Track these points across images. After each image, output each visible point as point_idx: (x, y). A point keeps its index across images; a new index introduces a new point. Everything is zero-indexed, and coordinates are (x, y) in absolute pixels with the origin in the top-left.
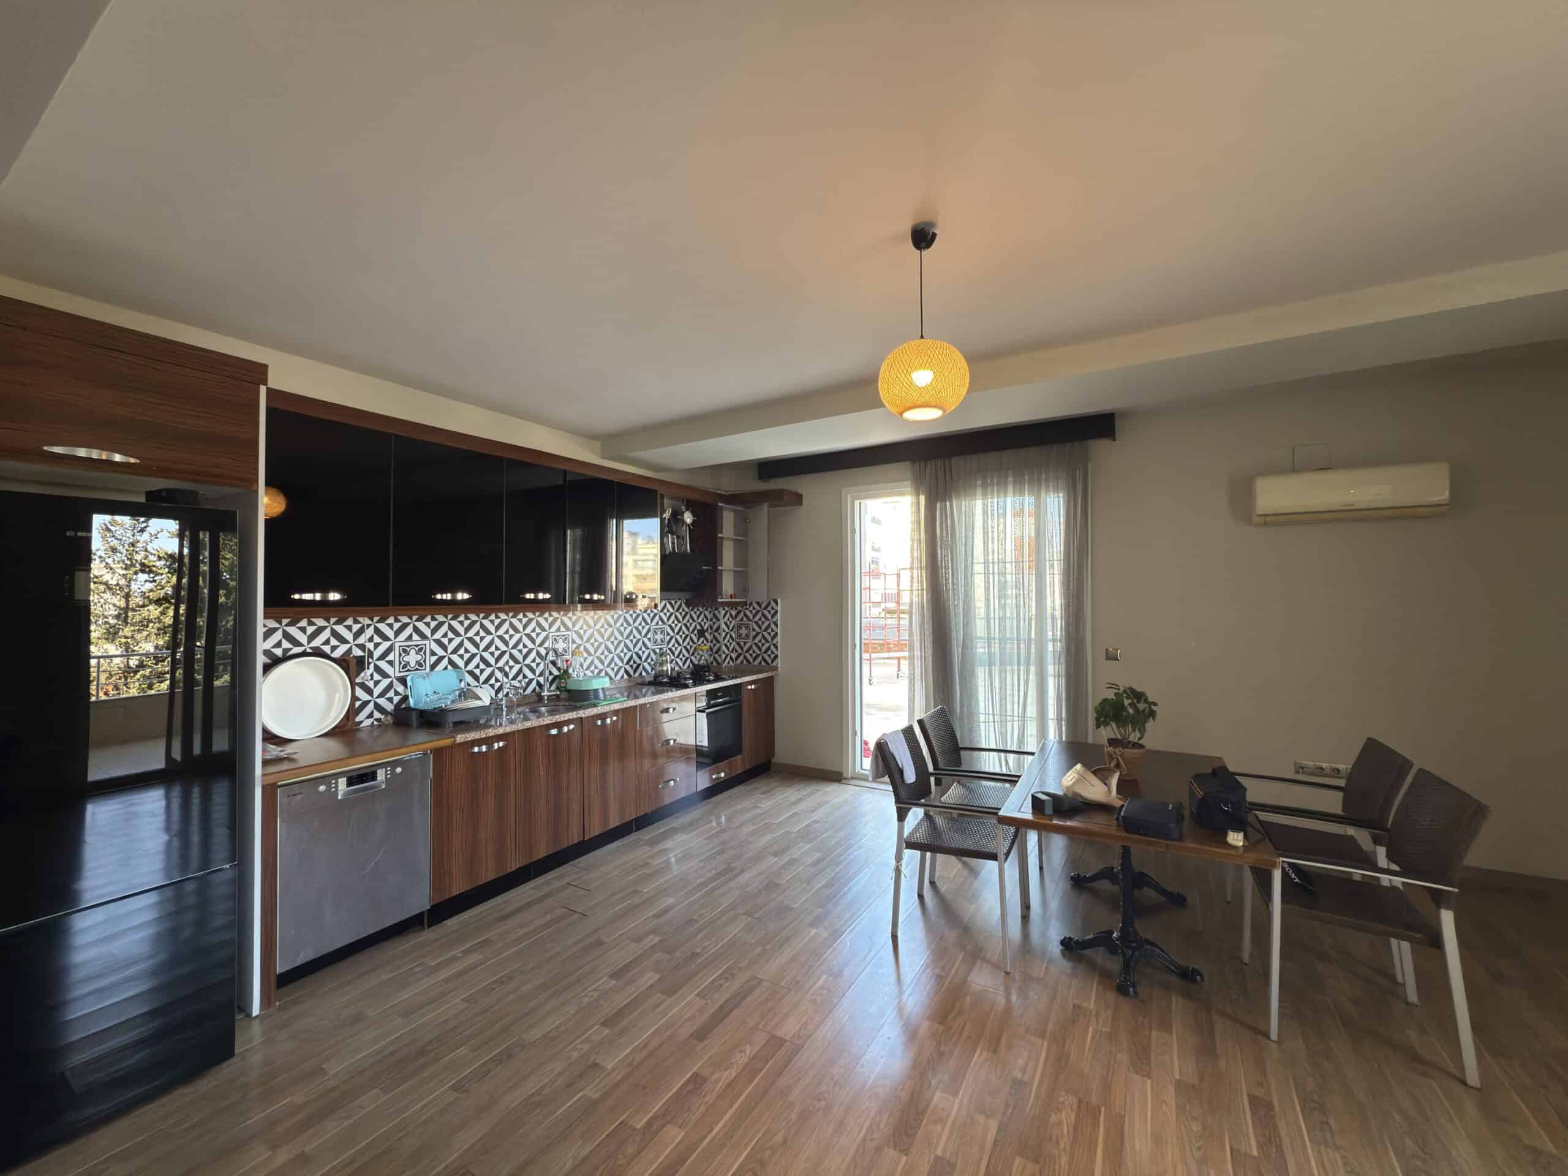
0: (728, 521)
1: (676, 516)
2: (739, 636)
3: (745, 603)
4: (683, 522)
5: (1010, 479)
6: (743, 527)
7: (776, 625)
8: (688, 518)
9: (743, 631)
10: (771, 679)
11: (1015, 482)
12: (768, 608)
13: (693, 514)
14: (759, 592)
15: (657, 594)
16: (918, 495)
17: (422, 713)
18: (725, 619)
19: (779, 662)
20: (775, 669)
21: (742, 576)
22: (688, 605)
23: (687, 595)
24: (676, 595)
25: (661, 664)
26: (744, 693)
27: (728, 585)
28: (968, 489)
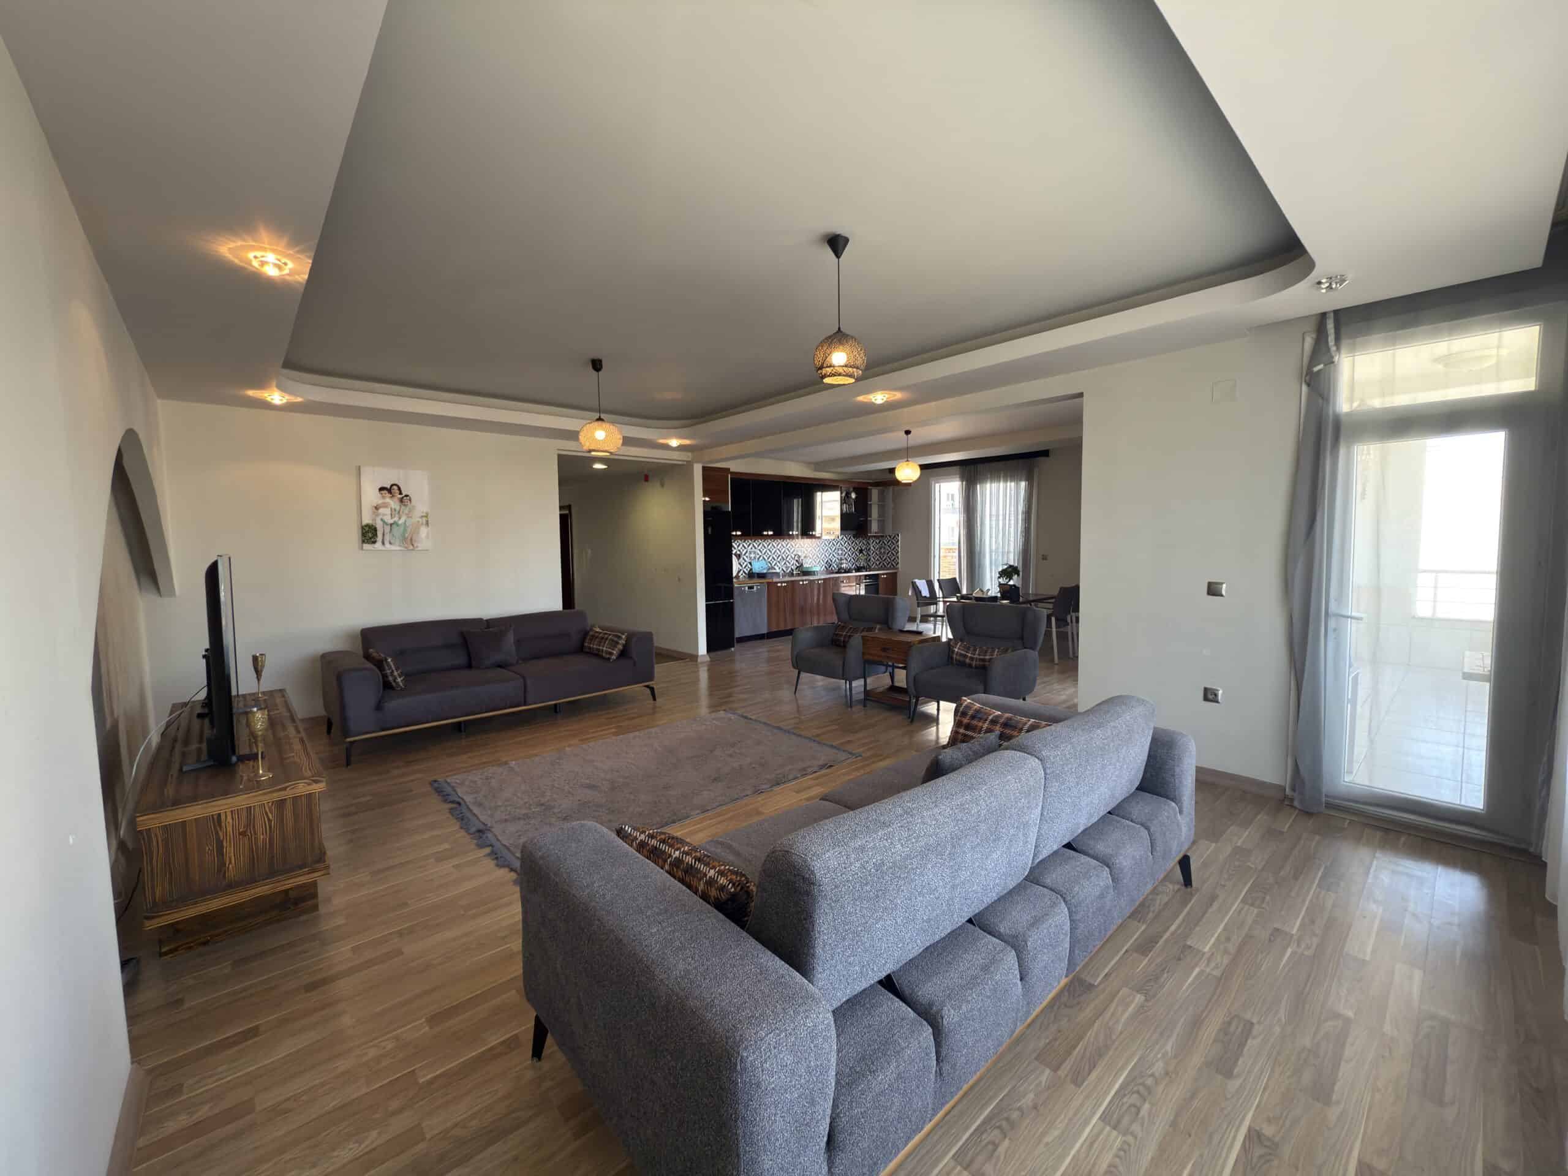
0: (875, 493)
1: (848, 495)
2: (881, 553)
3: (882, 536)
4: (851, 497)
5: (1002, 475)
6: (882, 498)
7: (898, 546)
8: (853, 496)
9: (882, 551)
10: (896, 573)
11: (1004, 477)
12: (894, 539)
13: (856, 494)
14: (889, 531)
15: (838, 532)
16: (963, 482)
17: (758, 574)
18: (873, 545)
19: (899, 566)
20: (897, 569)
21: (882, 522)
22: (854, 537)
23: (854, 532)
24: (849, 532)
25: (841, 564)
26: (880, 580)
27: (874, 527)
28: (983, 480)
